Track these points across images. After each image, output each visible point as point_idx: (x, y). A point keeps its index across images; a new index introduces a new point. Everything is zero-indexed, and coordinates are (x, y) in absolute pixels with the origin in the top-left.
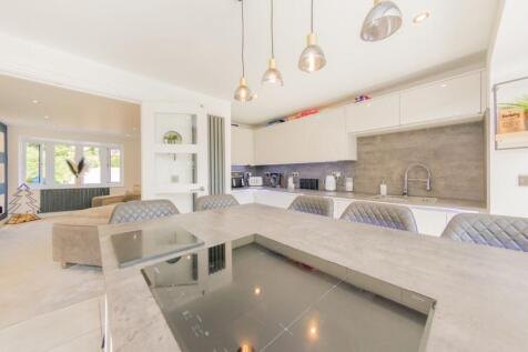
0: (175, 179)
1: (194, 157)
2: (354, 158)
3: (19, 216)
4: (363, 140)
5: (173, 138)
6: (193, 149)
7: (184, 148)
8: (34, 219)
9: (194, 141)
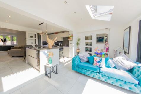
0: (32, 43)
1: (35, 40)
2: (62, 41)
4: (64, 38)
5: (32, 37)
6: (35, 39)
7: (34, 38)
9: (35, 37)
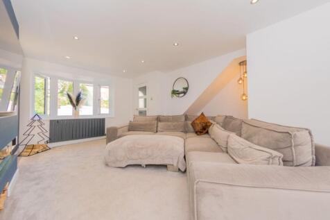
3: (33, 147)
8: (46, 149)
